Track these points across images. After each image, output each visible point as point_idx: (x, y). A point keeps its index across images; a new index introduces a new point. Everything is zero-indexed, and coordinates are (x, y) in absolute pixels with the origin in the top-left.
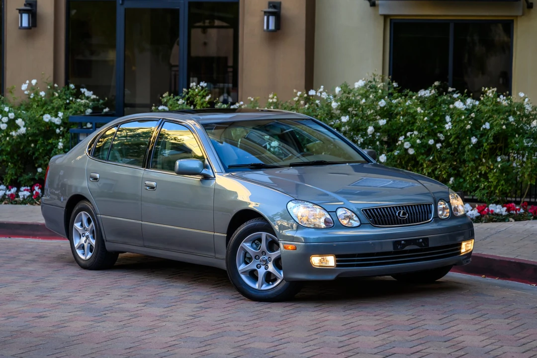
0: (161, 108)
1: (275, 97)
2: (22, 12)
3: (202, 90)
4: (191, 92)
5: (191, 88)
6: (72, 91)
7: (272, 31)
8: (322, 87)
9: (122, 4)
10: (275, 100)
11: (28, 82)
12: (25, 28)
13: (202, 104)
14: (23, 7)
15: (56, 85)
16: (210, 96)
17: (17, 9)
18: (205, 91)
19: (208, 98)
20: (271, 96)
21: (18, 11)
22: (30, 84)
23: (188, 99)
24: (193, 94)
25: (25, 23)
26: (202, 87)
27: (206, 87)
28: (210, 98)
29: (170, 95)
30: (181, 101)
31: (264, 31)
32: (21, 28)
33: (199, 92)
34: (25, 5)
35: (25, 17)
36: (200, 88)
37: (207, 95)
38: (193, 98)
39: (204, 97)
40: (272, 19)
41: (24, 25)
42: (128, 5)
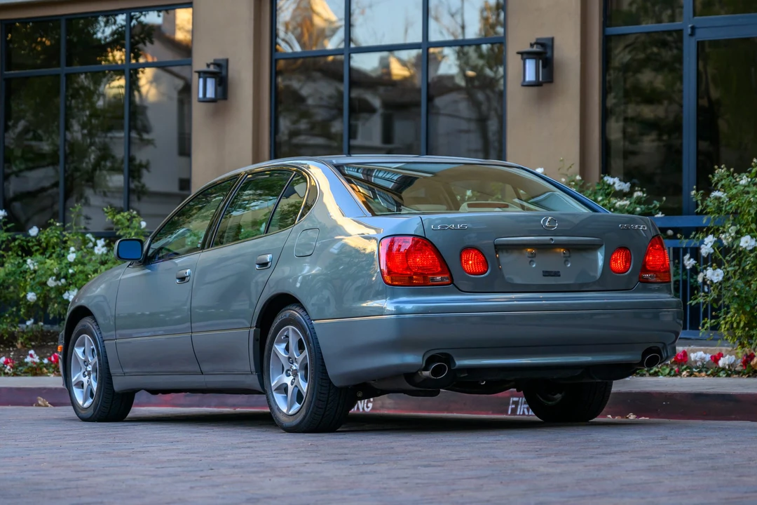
2: (525, 56)
9: (692, 34)
12: (530, 85)
14: (528, 49)
17: (518, 53)
21: (520, 56)
25: (531, 76)
32: (524, 84)
34: (532, 45)
35: (531, 65)
41: (528, 79)
42: (702, 35)
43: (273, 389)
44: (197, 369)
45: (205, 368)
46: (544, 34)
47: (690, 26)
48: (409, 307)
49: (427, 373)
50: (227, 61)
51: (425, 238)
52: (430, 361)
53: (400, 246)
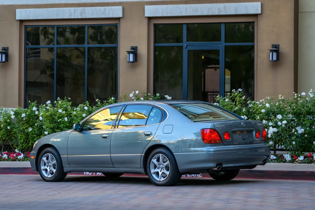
0: (215, 104)
1: (283, 96)
2: (129, 53)
3: (239, 93)
4: (233, 95)
5: (232, 92)
6: (158, 97)
7: (275, 61)
8: (311, 89)
9: (186, 48)
10: (283, 98)
11: (133, 92)
12: (131, 62)
13: (240, 101)
15: (149, 94)
16: (245, 96)
17: (127, 52)
18: (241, 94)
19: (244, 98)
20: (280, 96)
22: (135, 93)
23: (231, 99)
24: (234, 96)
25: (131, 59)
26: (239, 91)
27: (241, 91)
28: (245, 98)
29: (220, 96)
30: (227, 100)
31: (270, 61)
32: (129, 62)
33: (238, 95)
34: (131, 49)
35: (131, 56)
36: (238, 92)
37: (243, 96)
38: (234, 98)
39: (240, 97)
40: (275, 54)
41: (130, 60)
42: (190, 48)
43: (152, 173)
44: (113, 166)
45: (115, 166)
46: (134, 45)
47: (186, 45)
48: (212, 150)
49: (216, 169)
50: (8, 48)
51: (215, 130)
52: (217, 165)
53: (207, 132)
